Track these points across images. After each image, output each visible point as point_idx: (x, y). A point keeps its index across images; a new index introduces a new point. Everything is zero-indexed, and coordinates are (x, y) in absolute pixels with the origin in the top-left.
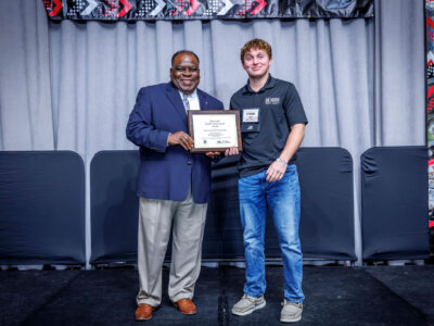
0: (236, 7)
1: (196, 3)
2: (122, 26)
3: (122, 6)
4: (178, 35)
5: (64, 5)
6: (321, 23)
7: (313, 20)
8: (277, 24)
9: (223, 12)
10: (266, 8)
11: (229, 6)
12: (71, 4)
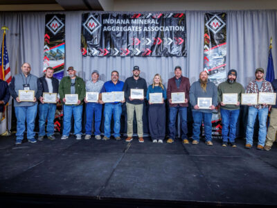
0: (141, 53)
1: (129, 52)
2: (105, 58)
3: (105, 52)
4: (123, 60)
5: (87, 52)
6: (169, 58)
7: (167, 57)
8: (155, 58)
9: (137, 54)
10: (151, 53)
11: (139, 52)
12: (89, 51)
